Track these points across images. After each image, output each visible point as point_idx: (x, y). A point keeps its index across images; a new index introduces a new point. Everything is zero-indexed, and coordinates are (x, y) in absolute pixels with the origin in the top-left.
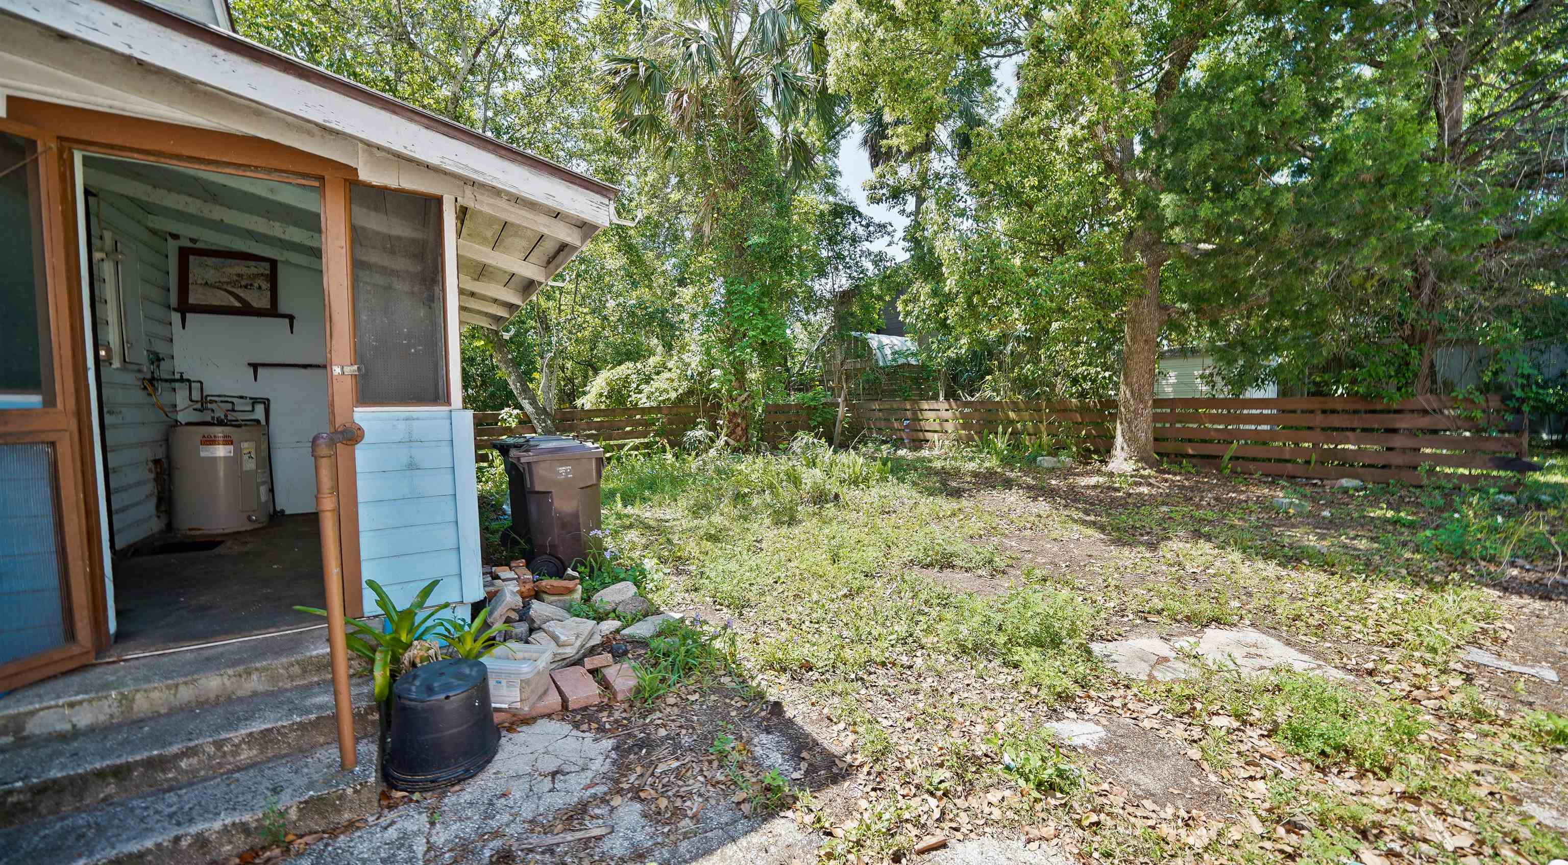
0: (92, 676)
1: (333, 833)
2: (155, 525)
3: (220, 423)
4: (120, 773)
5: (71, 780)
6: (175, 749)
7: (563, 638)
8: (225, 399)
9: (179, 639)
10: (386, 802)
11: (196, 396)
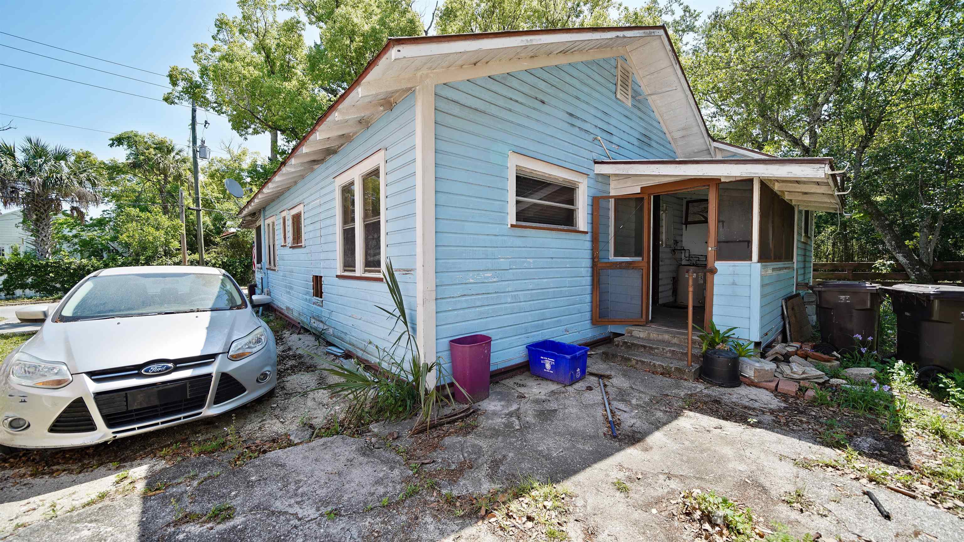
0: (645, 328)
1: (681, 379)
2: (671, 299)
3: (693, 265)
4: (645, 347)
5: (637, 345)
6: (654, 346)
7: (795, 370)
8: (696, 256)
9: (663, 325)
10: (697, 380)
11: (687, 255)
